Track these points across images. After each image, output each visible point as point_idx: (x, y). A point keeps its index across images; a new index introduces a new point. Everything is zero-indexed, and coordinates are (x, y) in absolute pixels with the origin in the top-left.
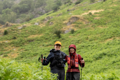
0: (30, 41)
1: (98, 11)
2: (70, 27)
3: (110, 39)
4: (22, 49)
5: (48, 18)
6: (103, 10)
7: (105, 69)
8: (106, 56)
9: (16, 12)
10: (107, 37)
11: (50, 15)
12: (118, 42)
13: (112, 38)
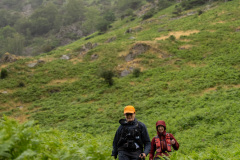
0: (51, 92)
1: (187, 34)
2: (133, 64)
3: (211, 89)
4: (36, 106)
5: (89, 46)
6: (197, 32)
7: (200, 147)
8: (203, 122)
9: (25, 34)
10: (205, 84)
11: (91, 40)
12: (226, 94)
13: (216, 87)
